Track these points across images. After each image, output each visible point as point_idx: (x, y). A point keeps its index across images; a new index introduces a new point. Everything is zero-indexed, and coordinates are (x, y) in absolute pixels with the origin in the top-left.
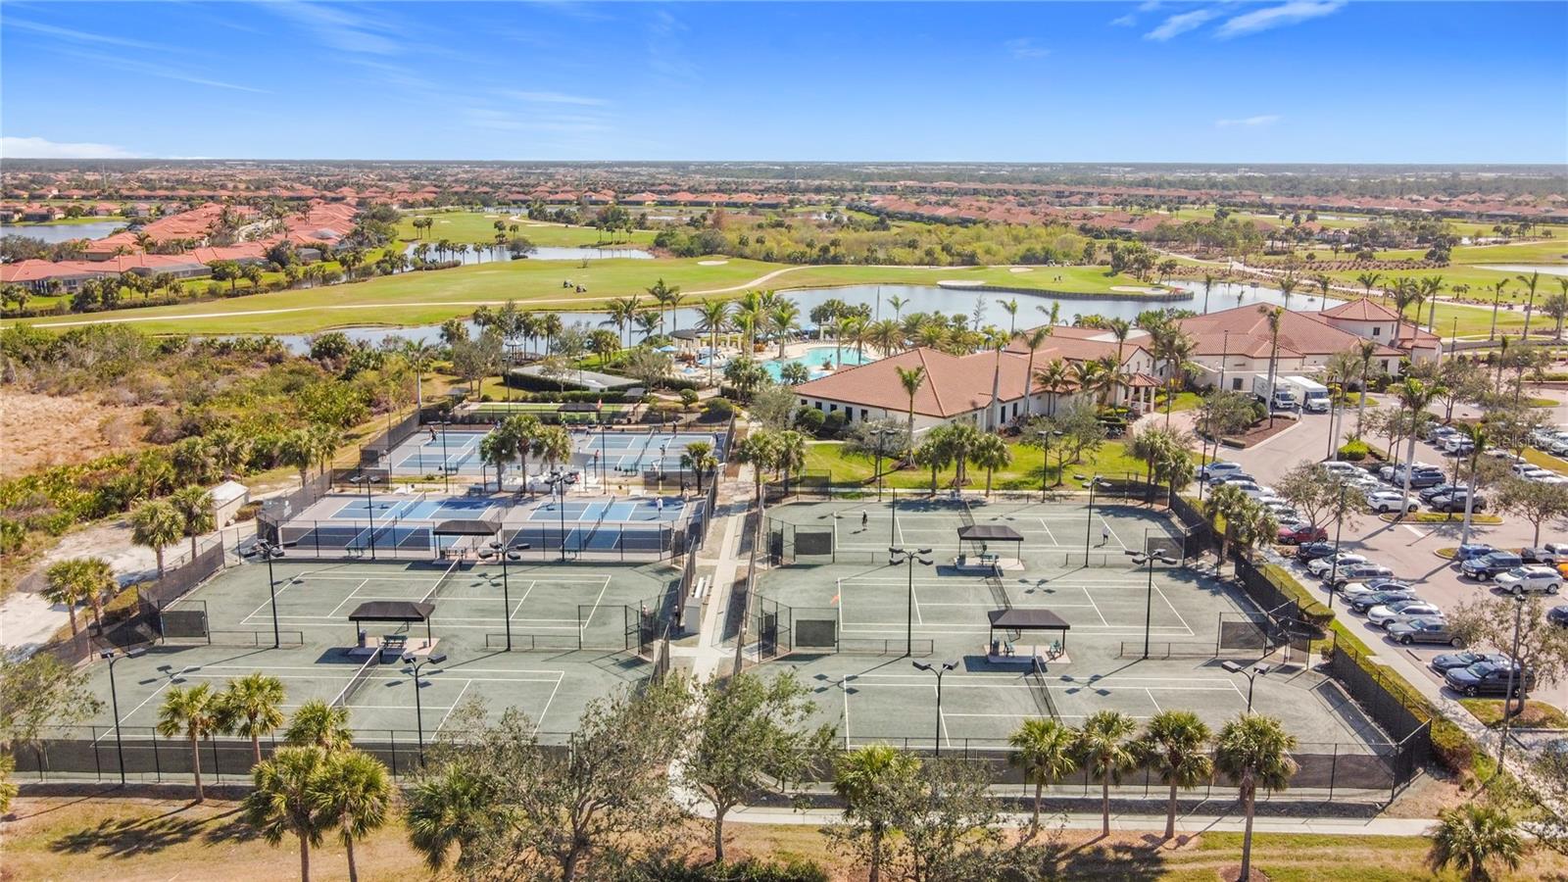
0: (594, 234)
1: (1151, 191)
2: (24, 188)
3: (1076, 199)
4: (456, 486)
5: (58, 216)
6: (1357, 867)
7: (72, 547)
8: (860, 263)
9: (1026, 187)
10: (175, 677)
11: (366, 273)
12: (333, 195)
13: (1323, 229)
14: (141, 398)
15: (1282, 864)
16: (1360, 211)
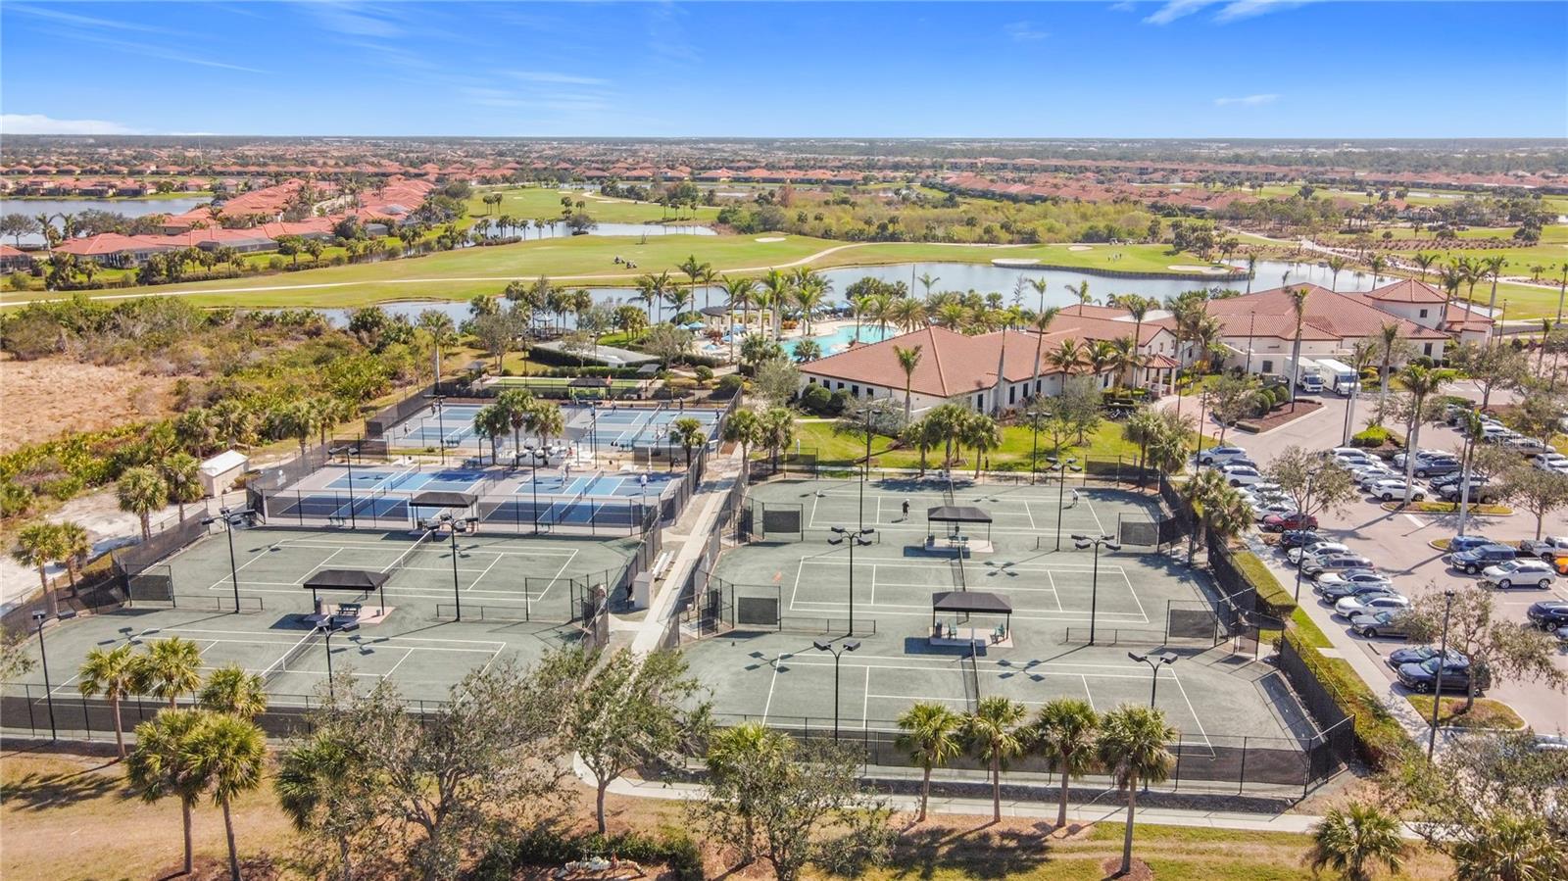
0: (658, 211)
1: (1239, 168)
2: (126, 164)
3: (1158, 176)
4: (452, 459)
5: (149, 192)
6: (1246, 863)
7: (74, 511)
8: (919, 240)
9: (1109, 164)
10: (133, 639)
11: (427, 247)
12: (416, 171)
13: (1408, 207)
14: (179, 368)
15: (1170, 857)
16: (1457, 188)
